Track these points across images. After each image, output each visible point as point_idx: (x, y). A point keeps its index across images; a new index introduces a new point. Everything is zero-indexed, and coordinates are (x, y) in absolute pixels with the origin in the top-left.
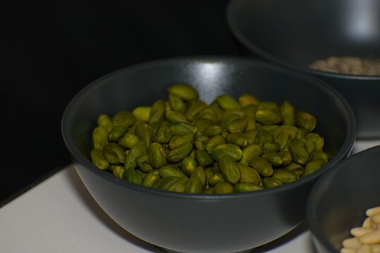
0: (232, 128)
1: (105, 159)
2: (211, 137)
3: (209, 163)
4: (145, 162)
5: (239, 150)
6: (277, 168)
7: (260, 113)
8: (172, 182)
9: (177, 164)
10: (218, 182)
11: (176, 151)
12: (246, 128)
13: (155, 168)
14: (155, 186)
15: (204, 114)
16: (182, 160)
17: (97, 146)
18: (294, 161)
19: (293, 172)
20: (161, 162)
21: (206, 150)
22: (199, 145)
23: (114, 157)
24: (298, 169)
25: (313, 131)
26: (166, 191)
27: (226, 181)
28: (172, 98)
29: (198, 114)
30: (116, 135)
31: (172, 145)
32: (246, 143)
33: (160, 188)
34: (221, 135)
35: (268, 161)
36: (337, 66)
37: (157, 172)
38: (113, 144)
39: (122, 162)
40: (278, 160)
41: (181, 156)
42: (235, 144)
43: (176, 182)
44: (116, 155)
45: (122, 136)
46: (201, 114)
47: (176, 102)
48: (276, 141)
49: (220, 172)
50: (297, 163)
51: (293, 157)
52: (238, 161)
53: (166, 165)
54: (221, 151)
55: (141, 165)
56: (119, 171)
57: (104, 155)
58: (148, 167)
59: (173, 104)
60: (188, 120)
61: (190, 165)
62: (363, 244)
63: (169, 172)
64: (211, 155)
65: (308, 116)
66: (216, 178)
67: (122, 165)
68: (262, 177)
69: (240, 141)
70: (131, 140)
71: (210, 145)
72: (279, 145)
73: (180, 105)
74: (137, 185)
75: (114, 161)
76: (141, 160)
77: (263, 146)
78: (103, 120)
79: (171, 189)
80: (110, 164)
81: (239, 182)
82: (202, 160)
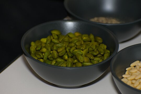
0: (77, 44)
1: (36, 57)
2: (71, 47)
3: (72, 56)
4: (51, 57)
5: (82, 51)
6: (95, 56)
7: (84, 38)
8: (61, 63)
9: (62, 57)
10: (76, 62)
11: (61, 53)
12: (81, 43)
13: (54, 59)
14: (55, 65)
15: (65, 40)
16: (63, 56)
17: (32, 52)
18: (100, 54)
19: (99, 57)
20: (56, 57)
21: (70, 52)
22: (68, 50)
23: (39, 56)
24: (101, 56)
25: (102, 43)
26: (60, 66)
27: (79, 62)
28: (53, 35)
29: (63, 40)
30: (39, 49)
31: (59, 51)
32: (84, 49)
33: (57, 66)
34: (74, 46)
35: (92, 54)
36: (98, 20)
37: (55, 60)
38: (38, 52)
39: (42, 57)
40: (95, 54)
41: (63, 54)
42: (80, 49)
43: (63, 63)
44: (40, 55)
45: (41, 49)
46: (64, 39)
47: (55, 36)
48: (91, 47)
49: (76, 59)
50: (101, 54)
51: (99, 52)
52: (82, 55)
53: (58, 58)
54: (76, 52)
55: (49, 58)
56: (41, 60)
57: (35, 55)
58: (52, 59)
59: (54, 37)
60: (60, 42)
61: (66, 57)
62: (129, 80)
63: (59, 60)
64: (72, 53)
65: (99, 38)
66: (76, 61)
67: (42, 58)
68: (90, 59)
69: (82, 48)
70: (44, 50)
71: (71, 50)
72: (93, 48)
73: (56, 37)
74: (50, 65)
75: (39, 57)
76: (49, 57)
77: (89, 49)
78: (33, 44)
79: (62, 66)
80: (38, 58)
81: (84, 62)
82: (70, 55)
